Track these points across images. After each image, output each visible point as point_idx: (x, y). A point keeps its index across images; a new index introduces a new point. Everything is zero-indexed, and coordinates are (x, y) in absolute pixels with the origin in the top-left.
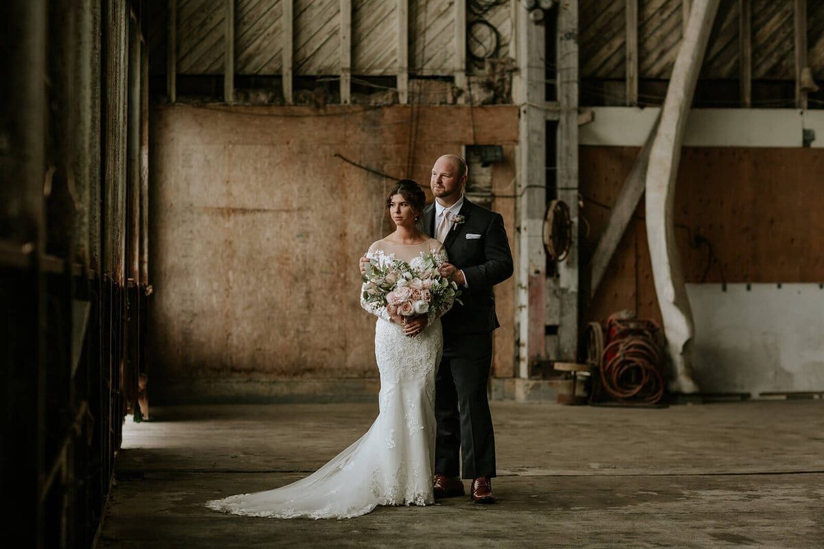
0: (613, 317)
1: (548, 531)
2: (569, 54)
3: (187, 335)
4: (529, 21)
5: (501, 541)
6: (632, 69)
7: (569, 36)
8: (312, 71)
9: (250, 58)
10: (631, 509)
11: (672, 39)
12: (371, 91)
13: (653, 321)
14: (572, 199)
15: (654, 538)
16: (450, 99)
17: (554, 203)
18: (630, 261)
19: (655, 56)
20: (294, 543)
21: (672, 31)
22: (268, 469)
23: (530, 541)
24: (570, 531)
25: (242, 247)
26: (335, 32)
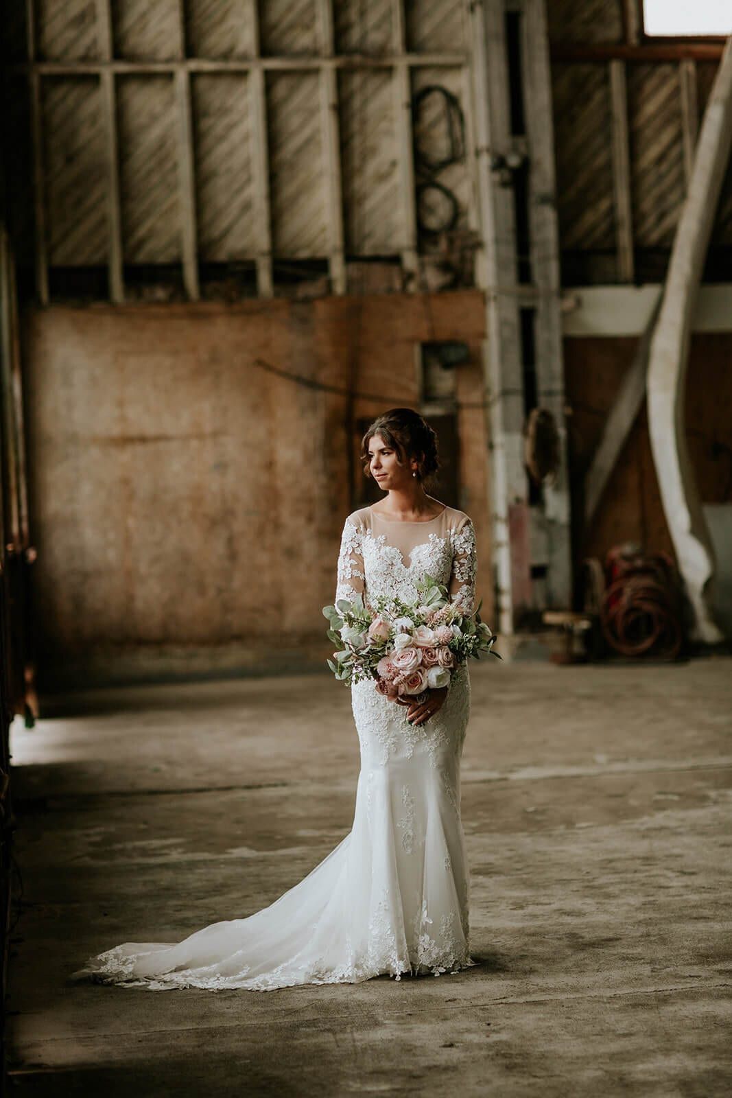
0: (615, 553)
1: (550, 860)
2: (545, 223)
3: (78, 602)
4: (494, 185)
5: (496, 878)
6: (625, 238)
7: (544, 200)
8: (222, 256)
9: (141, 243)
10: (647, 822)
11: (673, 198)
12: (297, 280)
13: (665, 555)
14: (556, 406)
15: (675, 864)
16: (397, 284)
17: (535, 414)
18: (632, 480)
19: (651, 220)
20: (247, 896)
21: (671, 189)
22: (200, 786)
23: (530, 876)
24: (576, 859)
25: (143, 485)
26: (247, 206)
